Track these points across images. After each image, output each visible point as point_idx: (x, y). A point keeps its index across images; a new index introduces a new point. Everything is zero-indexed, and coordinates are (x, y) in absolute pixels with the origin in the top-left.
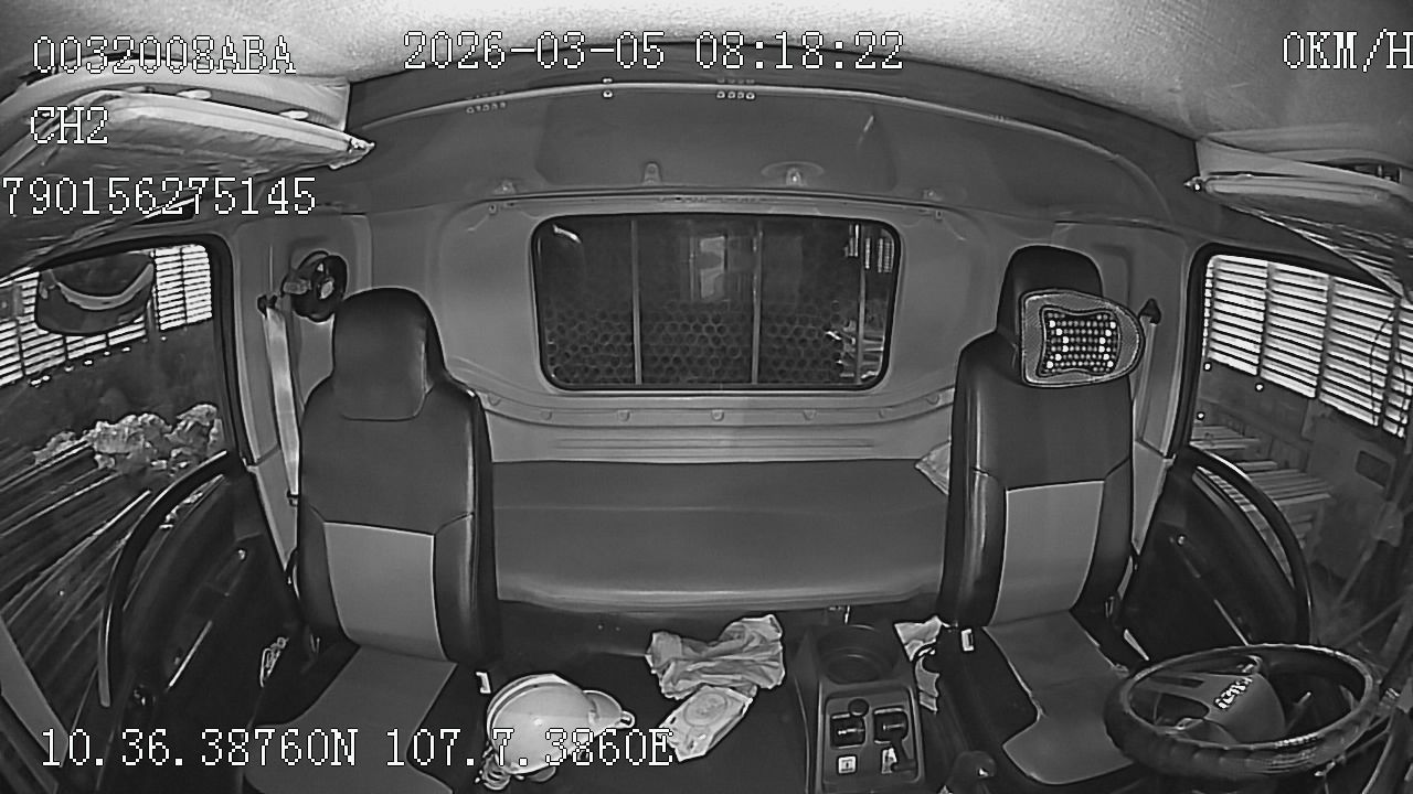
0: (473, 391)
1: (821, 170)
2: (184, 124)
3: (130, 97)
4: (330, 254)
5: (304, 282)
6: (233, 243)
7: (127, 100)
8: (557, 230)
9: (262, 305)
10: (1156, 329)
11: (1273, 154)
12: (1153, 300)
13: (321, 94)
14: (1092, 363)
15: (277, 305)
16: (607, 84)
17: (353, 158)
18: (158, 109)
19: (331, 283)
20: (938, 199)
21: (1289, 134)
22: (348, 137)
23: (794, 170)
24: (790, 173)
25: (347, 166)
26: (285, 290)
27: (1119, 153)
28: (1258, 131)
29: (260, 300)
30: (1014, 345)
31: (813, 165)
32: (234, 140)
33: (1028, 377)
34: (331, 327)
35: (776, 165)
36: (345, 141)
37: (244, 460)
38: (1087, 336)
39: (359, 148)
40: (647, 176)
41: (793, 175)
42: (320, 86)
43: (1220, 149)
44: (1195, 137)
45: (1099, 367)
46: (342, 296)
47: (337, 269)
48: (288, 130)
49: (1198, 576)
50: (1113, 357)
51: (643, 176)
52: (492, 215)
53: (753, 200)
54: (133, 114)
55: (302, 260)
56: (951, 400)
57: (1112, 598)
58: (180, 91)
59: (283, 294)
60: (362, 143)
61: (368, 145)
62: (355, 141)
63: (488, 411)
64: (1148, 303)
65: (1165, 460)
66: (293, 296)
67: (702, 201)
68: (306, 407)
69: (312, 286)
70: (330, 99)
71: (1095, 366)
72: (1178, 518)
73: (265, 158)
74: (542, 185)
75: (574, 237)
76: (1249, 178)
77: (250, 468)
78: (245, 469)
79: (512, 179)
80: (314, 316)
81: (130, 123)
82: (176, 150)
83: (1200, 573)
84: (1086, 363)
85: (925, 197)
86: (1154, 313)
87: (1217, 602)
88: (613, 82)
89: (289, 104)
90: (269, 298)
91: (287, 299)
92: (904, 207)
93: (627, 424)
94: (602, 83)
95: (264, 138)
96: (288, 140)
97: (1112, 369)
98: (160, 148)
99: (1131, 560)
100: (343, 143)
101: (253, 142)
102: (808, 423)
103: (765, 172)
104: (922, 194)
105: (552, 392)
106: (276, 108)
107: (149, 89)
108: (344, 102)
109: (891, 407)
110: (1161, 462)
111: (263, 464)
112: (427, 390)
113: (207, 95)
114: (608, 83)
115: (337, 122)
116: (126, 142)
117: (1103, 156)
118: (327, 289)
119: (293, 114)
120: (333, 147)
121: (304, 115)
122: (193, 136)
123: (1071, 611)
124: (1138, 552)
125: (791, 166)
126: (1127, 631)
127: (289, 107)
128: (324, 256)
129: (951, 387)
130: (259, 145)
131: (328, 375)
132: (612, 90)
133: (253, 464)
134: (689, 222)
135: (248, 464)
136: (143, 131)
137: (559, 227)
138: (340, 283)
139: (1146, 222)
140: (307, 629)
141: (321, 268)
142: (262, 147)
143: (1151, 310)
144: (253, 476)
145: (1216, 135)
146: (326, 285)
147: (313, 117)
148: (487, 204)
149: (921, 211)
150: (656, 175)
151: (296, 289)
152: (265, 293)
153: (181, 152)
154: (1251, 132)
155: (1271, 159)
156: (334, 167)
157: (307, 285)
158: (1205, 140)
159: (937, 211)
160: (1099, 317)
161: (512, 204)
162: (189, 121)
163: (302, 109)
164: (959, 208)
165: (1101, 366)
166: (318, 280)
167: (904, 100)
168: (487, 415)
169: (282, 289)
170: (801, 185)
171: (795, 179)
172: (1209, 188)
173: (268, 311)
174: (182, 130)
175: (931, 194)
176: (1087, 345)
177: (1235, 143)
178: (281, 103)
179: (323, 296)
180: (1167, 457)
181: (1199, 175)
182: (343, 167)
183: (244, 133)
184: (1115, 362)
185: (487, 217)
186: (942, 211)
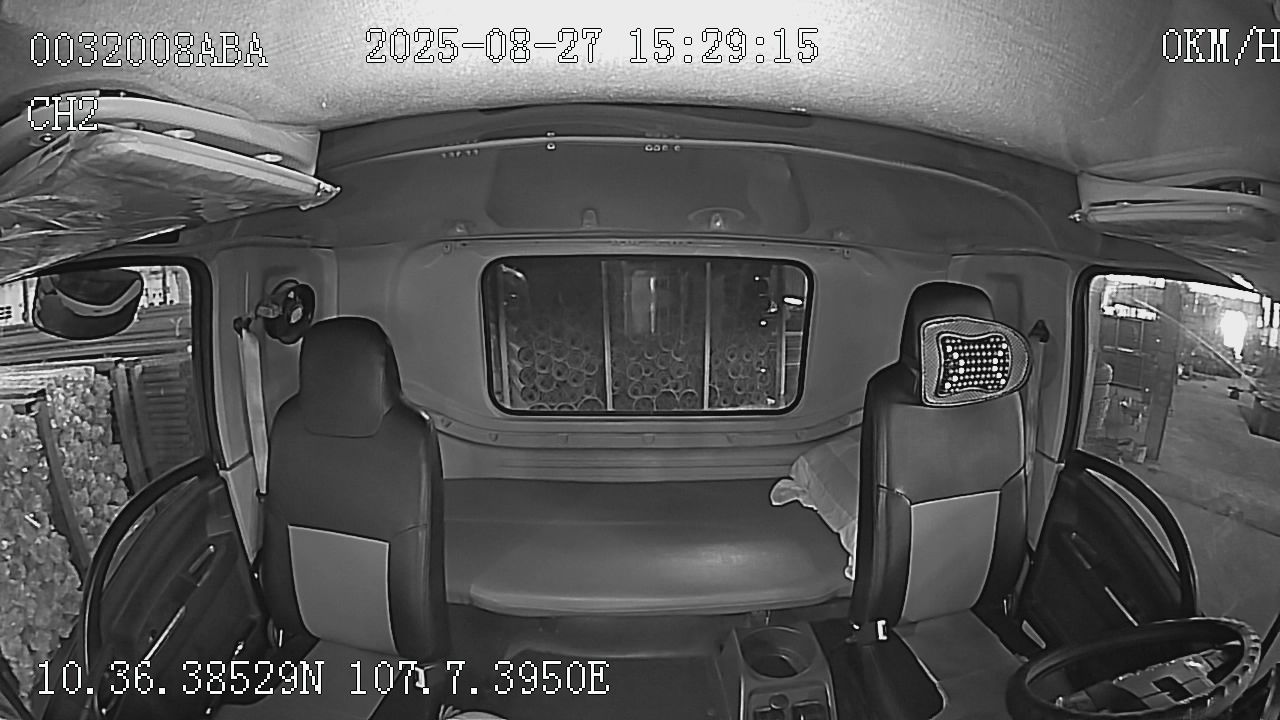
0: (427, 413)
1: (742, 215)
2: (170, 160)
3: (123, 133)
4: (300, 283)
5: (275, 307)
6: (213, 268)
7: (119, 134)
8: (505, 269)
9: (237, 325)
10: (1045, 347)
11: (1147, 182)
12: (1041, 321)
13: (295, 141)
14: (987, 382)
15: (251, 326)
16: (550, 138)
17: (320, 200)
18: (147, 146)
19: (300, 310)
20: (847, 239)
21: (1161, 162)
22: (316, 181)
23: (718, 215)
24: (713, 218)
25: (317, 207)
26: (259, 313)
27: (1007, 189)
28: (1133, 162)
29: (235, 321)
30: (915, 372)
31: (735, 210)
32: (214, 178)
33: (928, 398)
34: (300, 348)
35: (701, 211)
36: (314, 185)
37: (218, 465)
38: (981, 358)
39: (326, 191)
40: (586, 221)
41: (716, 221)
42: (294, 134)
43: (1101, 182)
44: (1077, 171)
45: (992, 385)
46: (310, 321)
47: (306, 296)
48: (263, 172)
49: (1089, 567)
50: (1006, 375)
51: (582, 219)
52: (448, 254)
53: (681, 243)
54: (123, 148)
55: (274, 287)
56: (861, 421)
57: (1010, 595)
58: (168, 130)
59: (257, 316)
60: (328, 187)
61: (334, 189)
62: (323, 185)
63: (440, 432)
64: (1037, 325)
65: (1056, 466)
66: (266, 320)
67: (634, 244)
68: (275, 420)
69: (283, 312)
70: (302, 145)
71: (989, 384)
72: (1069, 517)
73: (241, 196)
74: (492, 228)
75: (519, 275)
76: (1126, 207)
77: (221, 472)
78: (218, 474)
79: (464, 222)
80: (284, 339)
81: (121, 156)
82: (162, 184)
83: (1090, 564)
84: (981, 382)
85: (835, 237)
86: (1043, 332)
87: (1107, 589)
88: (556, 135)
89: (266, 148)
90: (244, 319)
91: (260, 320)
92: (818, 247)
93: (565, 446)
94: (546, 136)
95: (242, 179)
96: (262, 181)
97: (1004, 386)
98: (146, 181)
99: (1028, 558)
100: (310, 187)
101: (231, 182)
102: (729, 445)
103: (691, 217)
104: (832, 235)
105: (498, 416)
106: (251, 151)
107: (140, 125)
108: (314, 148)
109: (807, 428)
110: (1053, 468)
111: (233, 470)
112: (385, 412)
113: (191, 135)
114: (551, 136)
115: (308, 166)
116: (118, 172)
117: (995, 193)
118: (297, 315)
119: (268, 157)
120: (303, 190)
121: (278, 158)
122: (177, 172)
123: (973, 609)
124: (1034, 548)
125: (716, 212)
126: (1025, 622)
127: (264, 151)
128: (293, 285)
129: (860, 409)
130: (236, 185)
131: (296, 392)
132: (554, 142)
133: (225, 469)
134: (623, 263)
135: (221, 469)
136: (132, 164)
137: (507, 266)
138: (309, 307)
139: (1033, 250)
140: (271, 623)
141: (292, 295)
142: (239, 186)
143: (1041, 332)
144: (224, 481)
145: (1096, 169)
146: (295, 312)
147: (287, 161)
148: (441, 244)
149: (832, 250)
150: (594, 220)
151: (268, 313)
152: (241, 315)
153: (166, 186)
154: (1126, 163)
155: (1145, 187)
156: (303, 208)
157: (278, 309)
158: (1085, 175)
159: (846, 250)
160: (992, 340)
161: (464, 245)
162: (174, 159)
163: (278, 153)
164: (865, 247)
165: (995, 384)
166: (288, 306)
167: (816, 150)
168: (440, 436)
169: (256, 312)
170: (723, 228)
171: (718, 224)
172: (1091, 218)
173: (244, 331)
174: (169, 165)
175: (841, 234)
176: (982, 365)
177: (1113, 176)
178: (258, 146)
179: (293, 321)
180: (1060, 461)
181: (1080, 208)
182: (311, 208)
183: (224, 173)
184: (1007, 379)
185: (442, 255)
186: (850, 250)
